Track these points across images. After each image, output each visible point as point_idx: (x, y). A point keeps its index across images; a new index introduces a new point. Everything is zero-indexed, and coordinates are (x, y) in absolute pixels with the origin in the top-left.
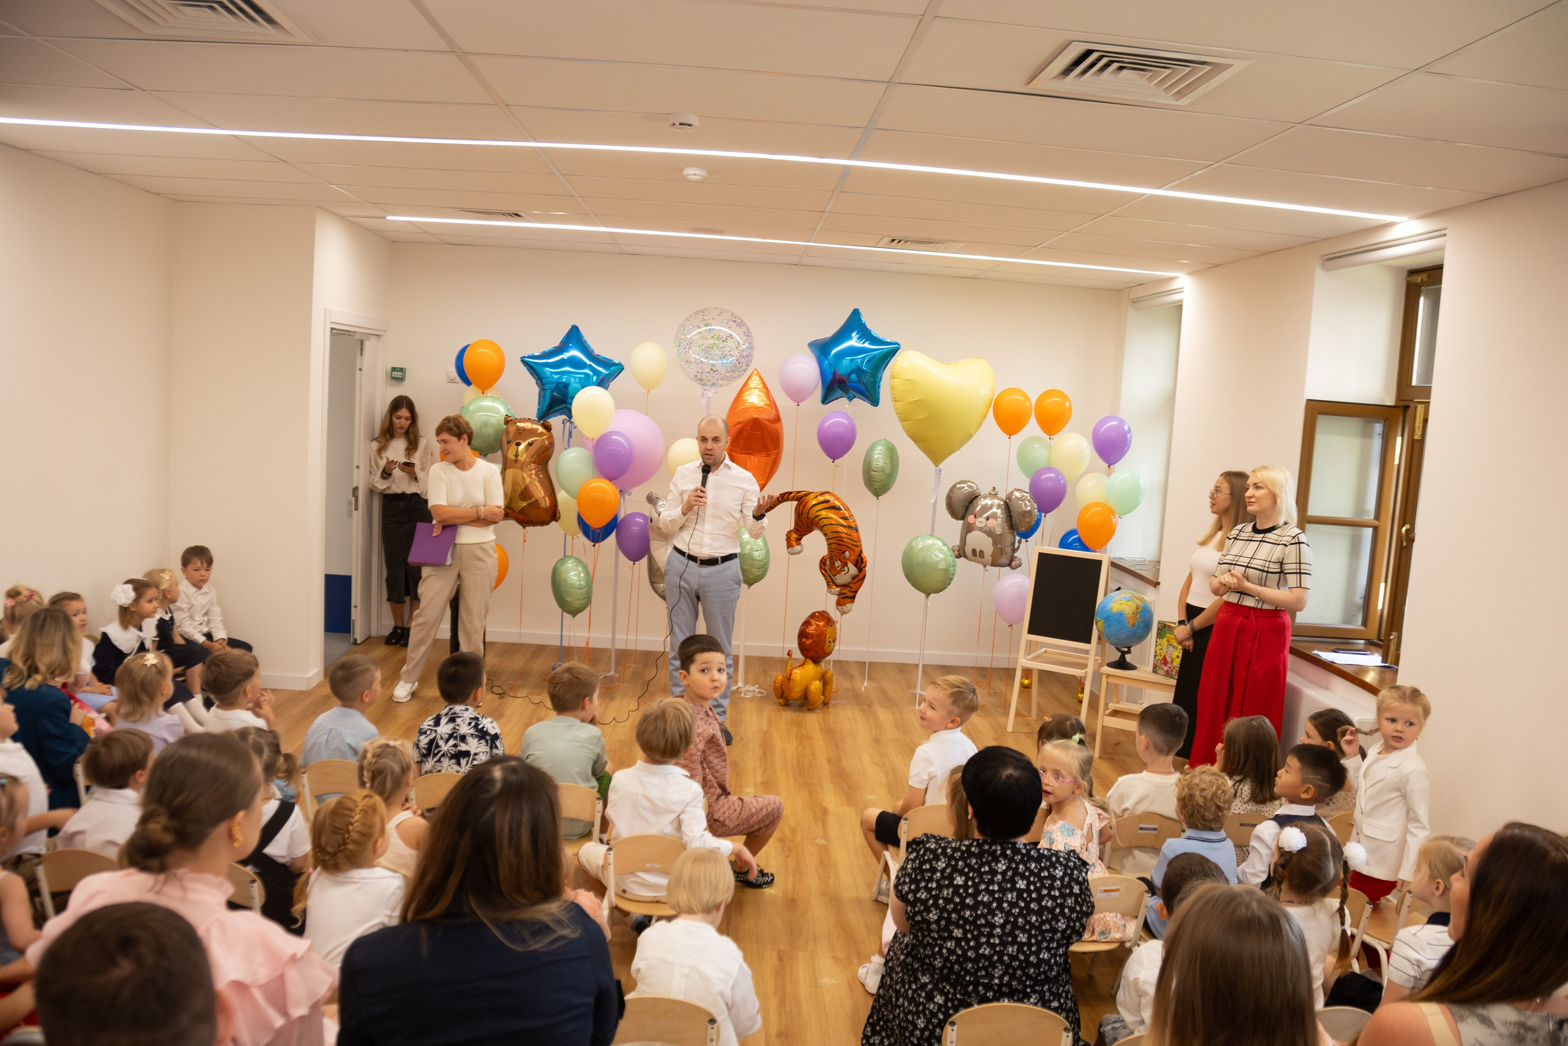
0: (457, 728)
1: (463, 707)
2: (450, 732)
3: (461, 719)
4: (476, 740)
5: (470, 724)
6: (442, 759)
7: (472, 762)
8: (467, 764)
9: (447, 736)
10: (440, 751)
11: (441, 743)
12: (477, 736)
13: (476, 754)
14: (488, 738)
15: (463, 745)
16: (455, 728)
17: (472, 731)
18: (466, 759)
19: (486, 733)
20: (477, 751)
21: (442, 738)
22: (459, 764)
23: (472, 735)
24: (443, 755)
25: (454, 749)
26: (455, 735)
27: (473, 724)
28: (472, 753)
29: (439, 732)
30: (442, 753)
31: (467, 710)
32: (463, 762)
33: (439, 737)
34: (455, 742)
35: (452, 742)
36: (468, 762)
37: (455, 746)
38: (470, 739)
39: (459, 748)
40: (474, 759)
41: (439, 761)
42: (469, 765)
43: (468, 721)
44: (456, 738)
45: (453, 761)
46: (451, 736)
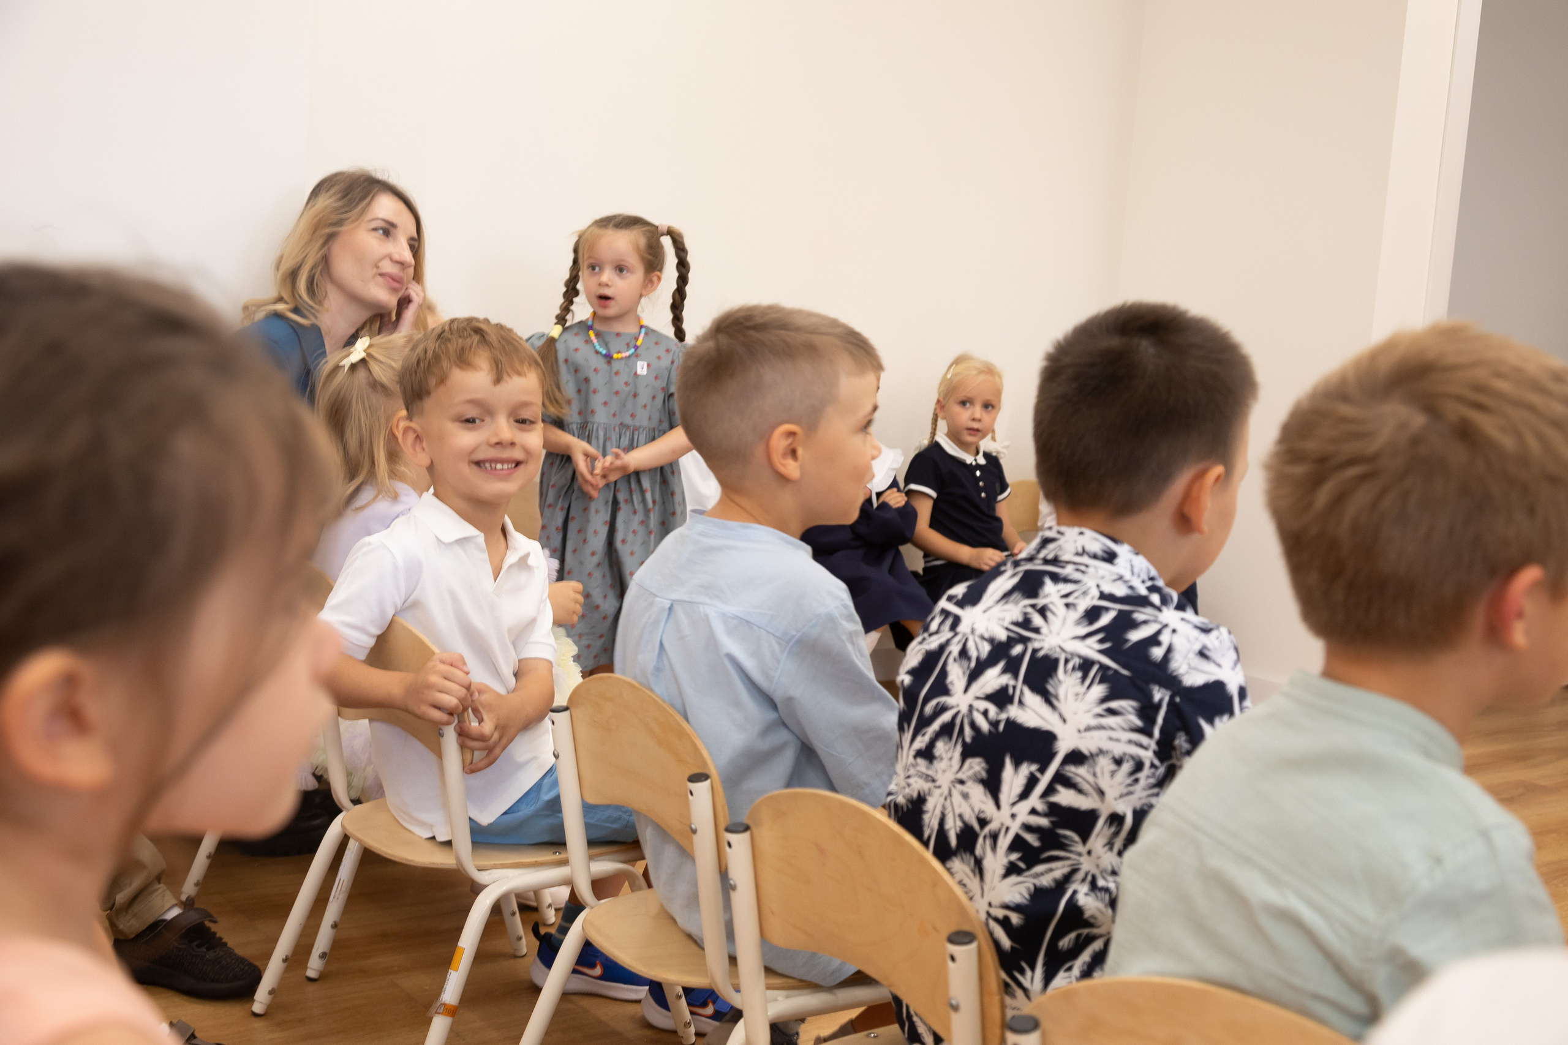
0: (1037, 620)
1: (1094, 542)
2: (1002, 636)
3: (1066, 588)
4: (1099, 690)
5: (1092, 614)
6: (940, 747)
7: (1050, 790)
8: (1025, 795)
9: (986, 648)
10: (943, 709)
11: (956, 675)
12: (1105, 675)
13: (1076, 757)
14: (1159, 694)
15: (1032, 699)
16: (1026, 623)
17: (1091, 649)
18: (1026, 769)
19: (1162, 673)
20: (1087, 745)
21: (964, 653)
22: (992, 784)
23: (1086, 665)
24: (946, 730)
25: (993, 710)
26: (1017, 650)
27: (1105, 620)
28: (1063, 747)
29: (962, 628)
30: (946, 717)
31: (1110, 557)
32: (1013, 778)
33: (955, 649)
34: (1006, 679)
35: (994, 678)
36: (1032, 782)
37: (1001, 698)
38: (1066, 683)
39: (1013, 711)
40: (1061, 779)
41: (927, 754)
42: (1035, 800)
43: (1090, 600)
44: (1012, 668)
45: (977, 765)
46: (1000, 651)
